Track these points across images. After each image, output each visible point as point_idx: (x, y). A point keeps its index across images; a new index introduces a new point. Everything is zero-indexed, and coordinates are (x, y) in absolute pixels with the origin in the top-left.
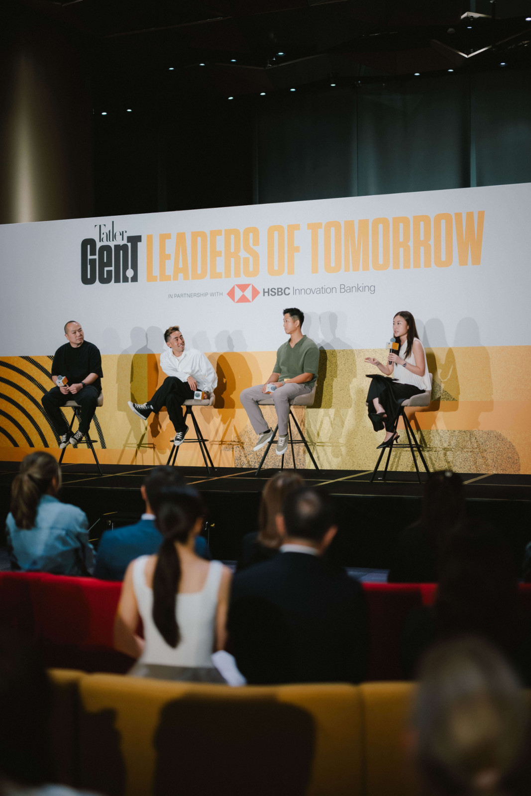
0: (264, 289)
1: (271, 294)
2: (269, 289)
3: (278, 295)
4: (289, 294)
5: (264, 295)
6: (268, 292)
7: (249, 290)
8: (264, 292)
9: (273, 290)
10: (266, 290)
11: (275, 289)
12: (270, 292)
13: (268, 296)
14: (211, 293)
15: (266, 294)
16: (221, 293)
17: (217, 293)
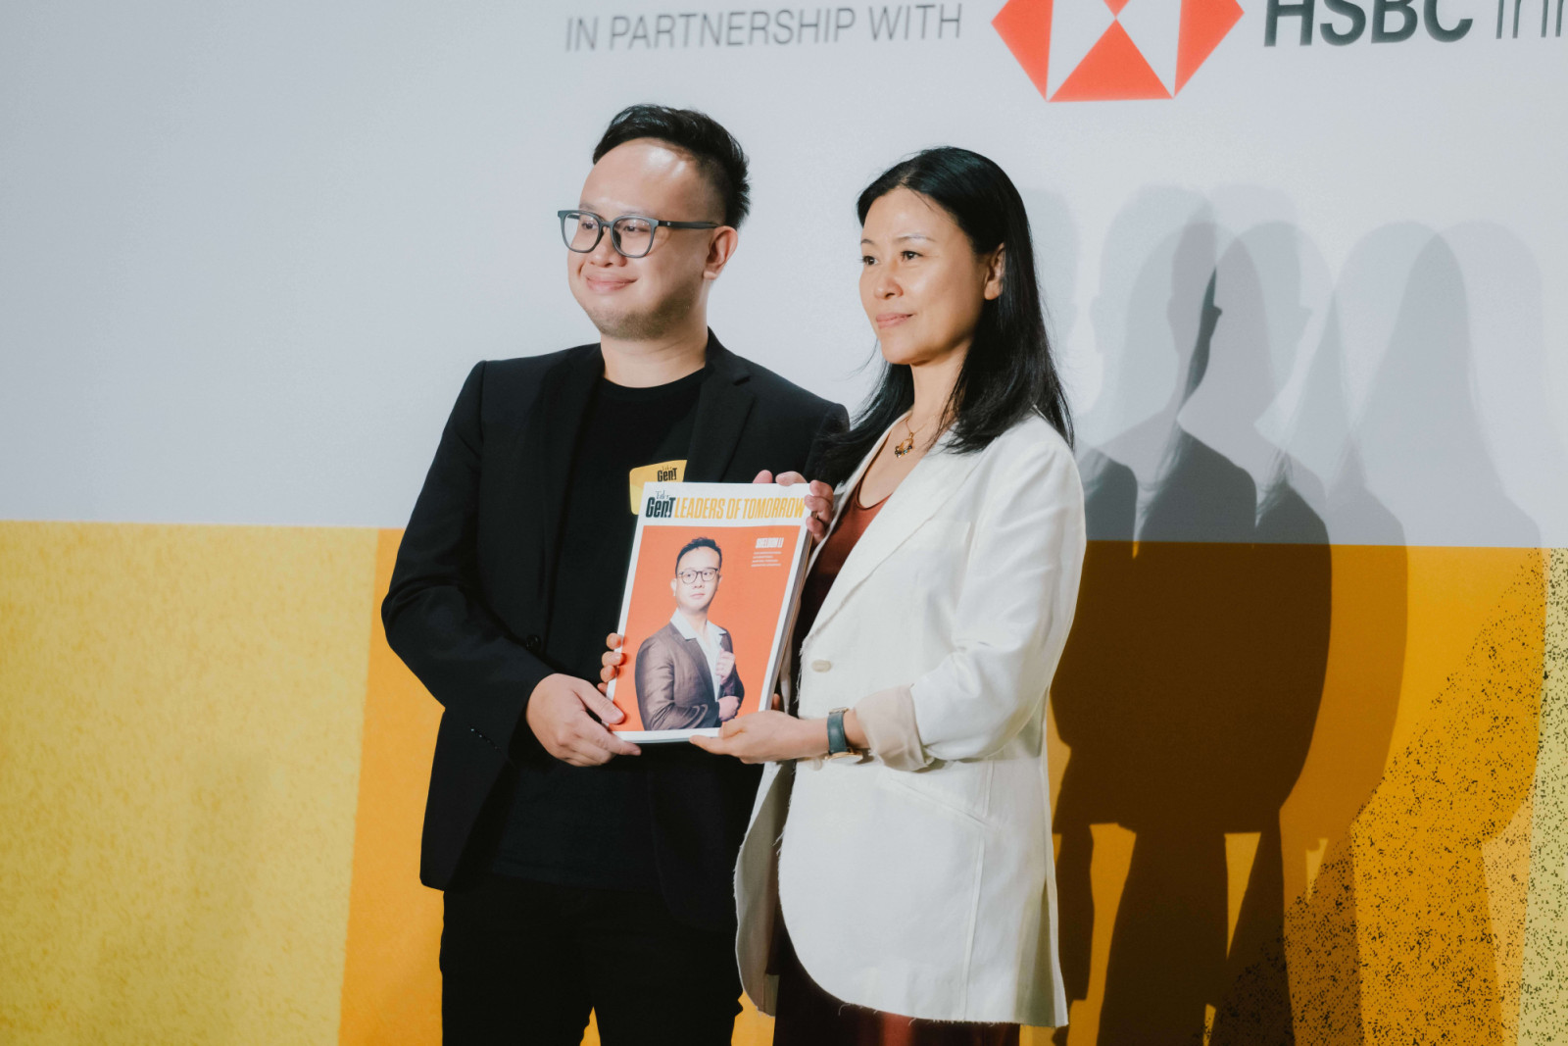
1: (1327, 29)
3: (1380, 35)
4: (1465, 26)
5: (1271, 36)
6: (1306, 9)
8: (1276, 10)
12: (1323, 13)
13: (1307, 48)
14: (878, 13)
15: (1289, 25)
16: (951, 13)
17: (921, 10)
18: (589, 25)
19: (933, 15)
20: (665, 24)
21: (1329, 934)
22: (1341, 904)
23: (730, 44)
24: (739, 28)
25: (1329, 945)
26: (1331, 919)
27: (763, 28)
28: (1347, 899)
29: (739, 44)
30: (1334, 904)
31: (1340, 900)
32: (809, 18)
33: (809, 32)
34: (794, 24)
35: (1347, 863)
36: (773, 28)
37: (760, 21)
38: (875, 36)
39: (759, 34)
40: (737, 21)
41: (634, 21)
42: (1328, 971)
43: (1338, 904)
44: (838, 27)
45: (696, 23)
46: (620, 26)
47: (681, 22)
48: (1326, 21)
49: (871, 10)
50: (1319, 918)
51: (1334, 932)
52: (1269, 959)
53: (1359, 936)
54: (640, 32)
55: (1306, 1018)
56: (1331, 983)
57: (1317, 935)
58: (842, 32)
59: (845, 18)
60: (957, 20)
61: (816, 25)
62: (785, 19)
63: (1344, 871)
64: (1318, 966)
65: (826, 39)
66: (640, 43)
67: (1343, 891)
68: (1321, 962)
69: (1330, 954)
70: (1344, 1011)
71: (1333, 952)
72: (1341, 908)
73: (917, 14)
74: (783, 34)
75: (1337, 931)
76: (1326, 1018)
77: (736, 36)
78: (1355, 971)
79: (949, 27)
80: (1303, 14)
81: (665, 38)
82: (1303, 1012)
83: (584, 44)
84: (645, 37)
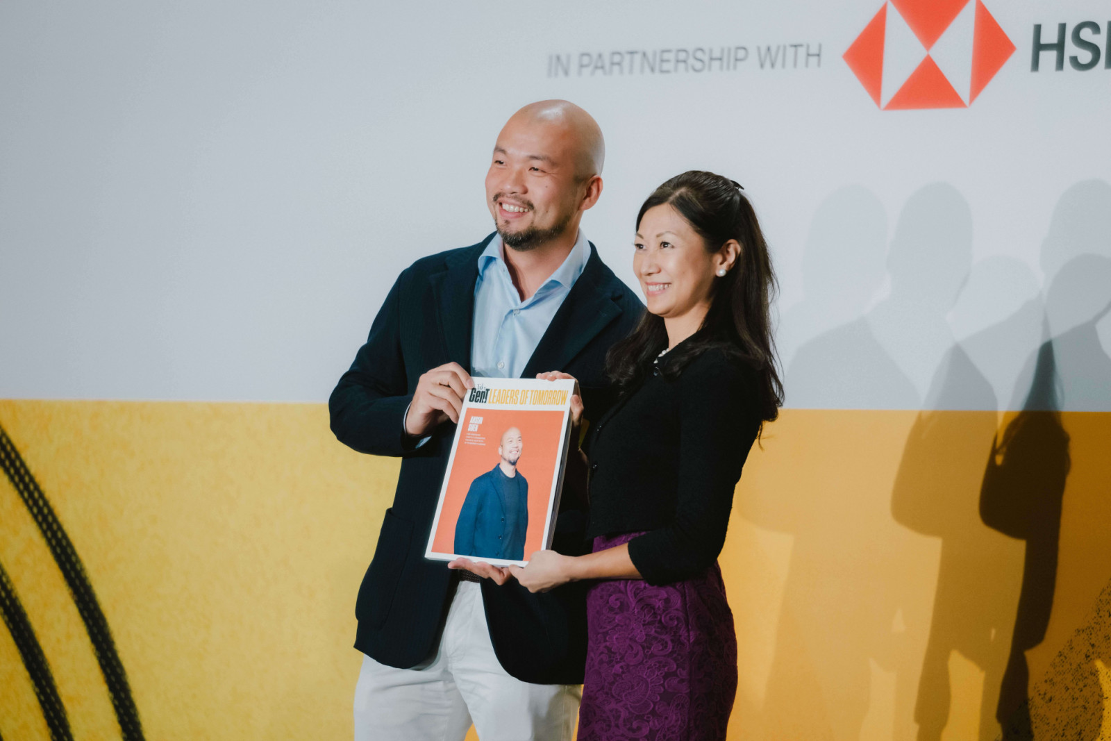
0: (1038, 29)
1: (1074, 60)
2: (1063, 27)
5: (1035, 65)
6: (1060, 47)
7: (960, 32)
8: (1039, 47)
9: (1086, 34)
10: (1050, 36)
11: (1095, 27)
12: (1071, 49)
13: (1060, 73)
14: (763, 51)
15: (1048, 58)
16: (814, 50)
17: (793, 49)
18: (564, 59)
19: (802, 52)
20: (617, 59)
21: (1081, 677)
22: (1089, 656)
23: (662, 71)
24: (668, 61)
25: (1081, 684)
26: (1082, 666)
27: (685, 61)
28: (1093, 653)
29: (668, 72)
30: (1084, 656)
31: (1088, 654)
32: (716, 54)
33: (716, 64)
34: (706, 58)
35: (1093, 628)
36: (691, 61)
37: (682, 56)
38: (762, 66)
39: (681, 66)
40: (666, 56)
41: (595, 56)
42: (1081, 702)
43: (1087, 656)
44: (737, 60)
45: (638, 58)
46: (586, 60)
47: (627, 57)
48: (1073, 54)
49: (759, 49)
50: (1074, 666)
51: (1085, 676)
52: (1040, 694)
53: (1101, 678)
54: (599, 64)
55: (1066, 734)
56: (1083, 710)
57: (1072, 678)
58: (739, 64)
59: (741, 54)
60: (818, 55)
61: (720, 59)
62: (699, 55)
63: (1091, 634)
64: (1073, 699)
65: (728, 68)
66: (599, 72)
67: (1090, 648)
68: (1076, 695)
69: (1081, 691)
70: (1092, 729)
71: (1084, 689)
72: (1089, 659)
73: (790, 51)
74: (698, 65)
75: (1087, 674)
76: (1080, 734)
77: (666, 66)
78: (1099, 702)
79: (813, 60)
80: (1058, 50)
81: (616, 68)
82: (1064, 730)
83: (561, 72)
84: (602, 67)
